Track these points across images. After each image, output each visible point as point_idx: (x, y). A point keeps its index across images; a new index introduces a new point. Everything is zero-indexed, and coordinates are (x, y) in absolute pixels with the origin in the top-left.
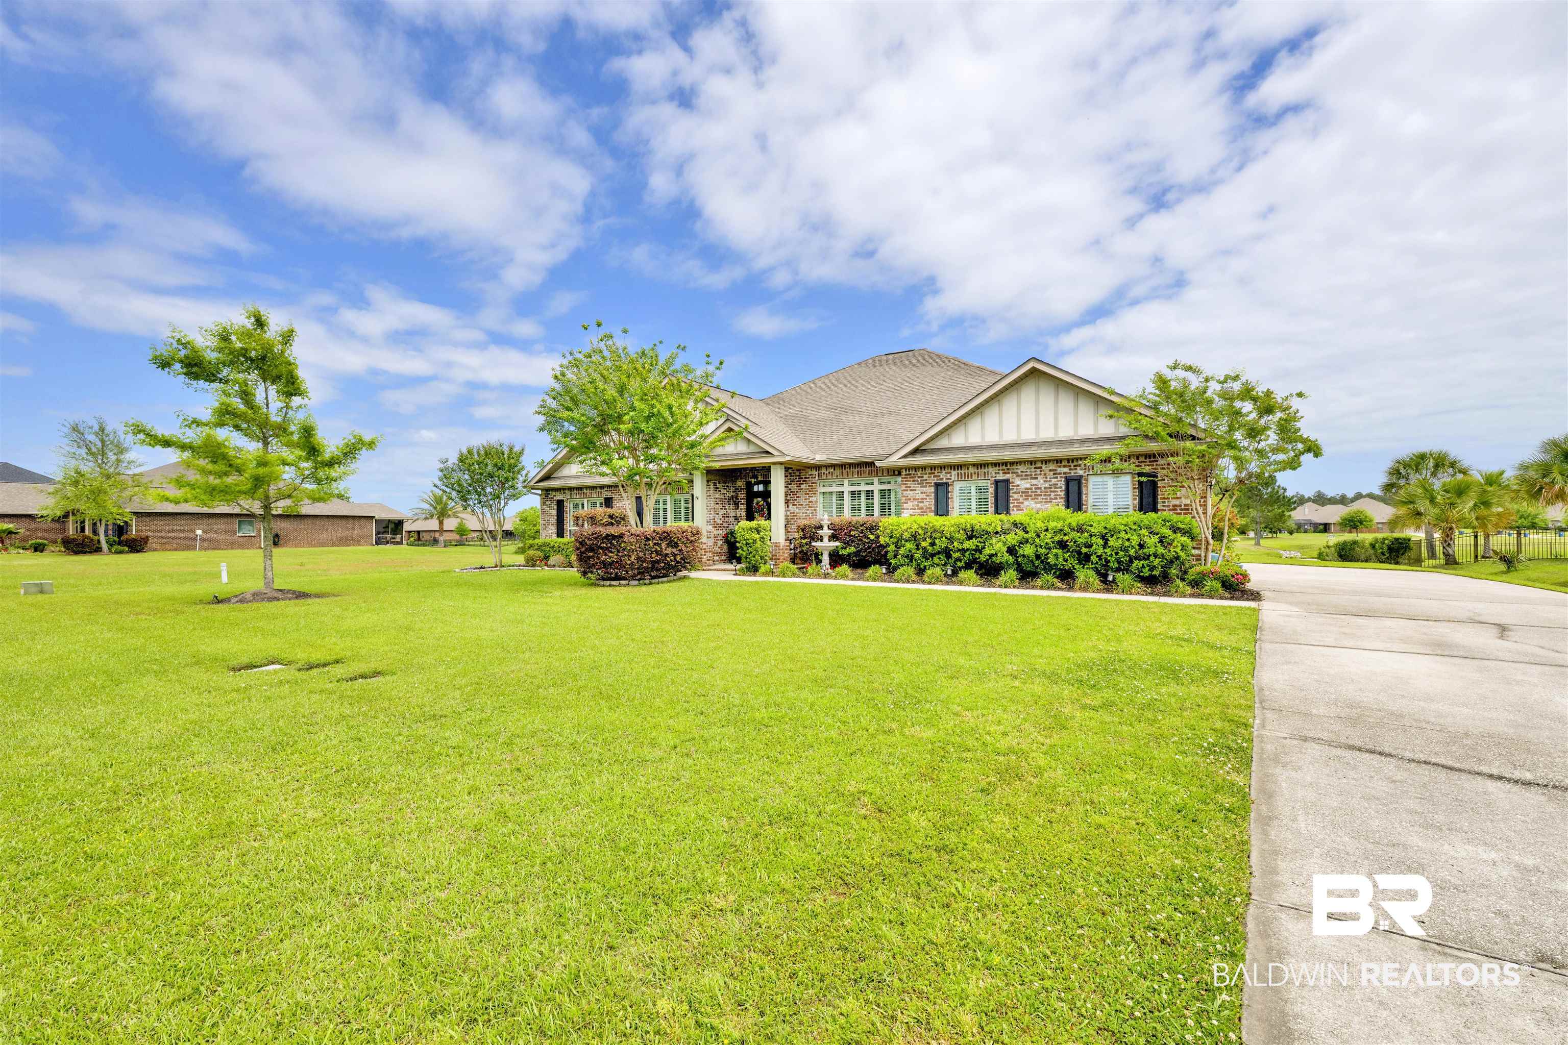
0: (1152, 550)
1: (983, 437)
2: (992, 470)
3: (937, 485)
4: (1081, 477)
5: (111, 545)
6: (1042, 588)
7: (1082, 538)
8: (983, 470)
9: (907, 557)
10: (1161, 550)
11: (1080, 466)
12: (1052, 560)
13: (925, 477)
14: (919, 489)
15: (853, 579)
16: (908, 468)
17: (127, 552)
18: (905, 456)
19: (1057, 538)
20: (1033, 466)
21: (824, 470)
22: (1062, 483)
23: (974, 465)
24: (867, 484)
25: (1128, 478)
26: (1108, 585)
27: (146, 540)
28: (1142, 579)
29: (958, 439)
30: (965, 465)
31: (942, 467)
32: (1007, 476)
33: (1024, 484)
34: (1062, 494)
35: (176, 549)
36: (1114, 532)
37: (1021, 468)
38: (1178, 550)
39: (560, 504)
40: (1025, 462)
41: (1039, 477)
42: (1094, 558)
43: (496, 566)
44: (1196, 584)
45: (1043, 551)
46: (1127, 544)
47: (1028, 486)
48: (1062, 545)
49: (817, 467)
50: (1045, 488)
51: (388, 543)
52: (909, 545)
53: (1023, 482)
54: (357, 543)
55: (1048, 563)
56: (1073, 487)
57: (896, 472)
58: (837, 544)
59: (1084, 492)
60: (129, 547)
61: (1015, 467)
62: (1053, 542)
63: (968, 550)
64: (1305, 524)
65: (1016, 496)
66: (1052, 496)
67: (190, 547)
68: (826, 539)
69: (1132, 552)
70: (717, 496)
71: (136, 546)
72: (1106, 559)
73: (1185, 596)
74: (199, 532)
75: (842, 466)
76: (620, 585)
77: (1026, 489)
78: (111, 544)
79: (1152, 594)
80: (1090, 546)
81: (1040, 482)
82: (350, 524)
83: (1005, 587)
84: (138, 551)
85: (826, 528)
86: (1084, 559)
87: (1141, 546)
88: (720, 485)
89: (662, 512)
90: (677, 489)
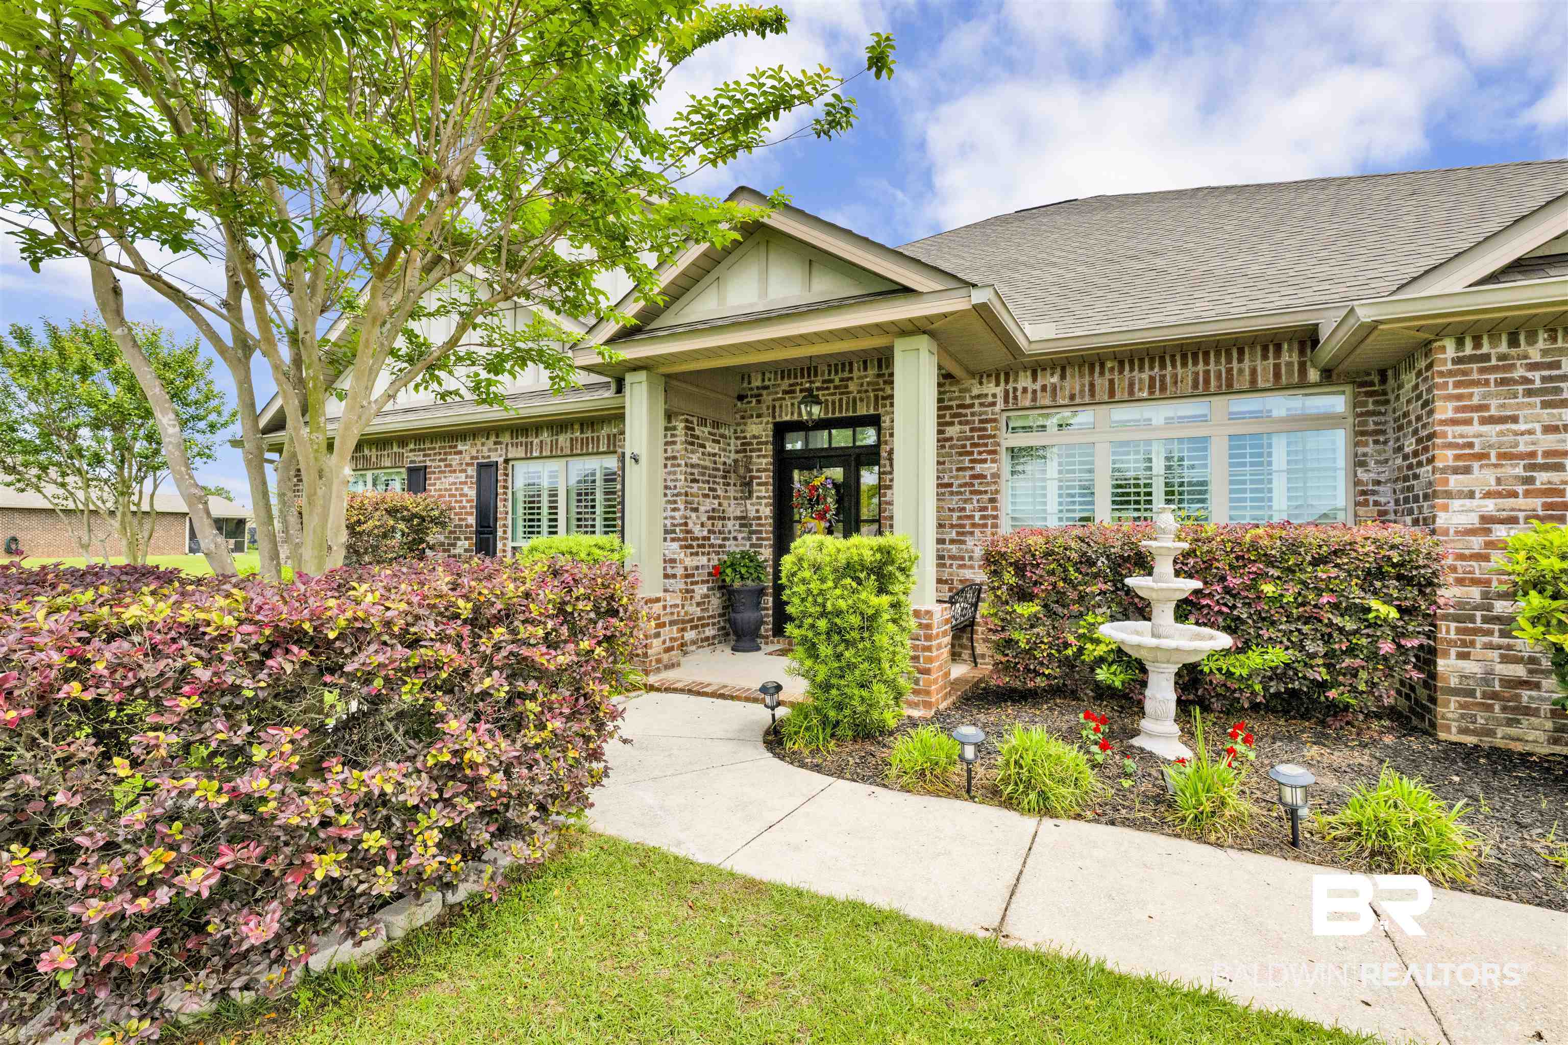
68: (1164, 615)
70: (695, 459)
85: (1164, 567)
88: (703, 422)
89: (545, 511)
90: (585, 442)
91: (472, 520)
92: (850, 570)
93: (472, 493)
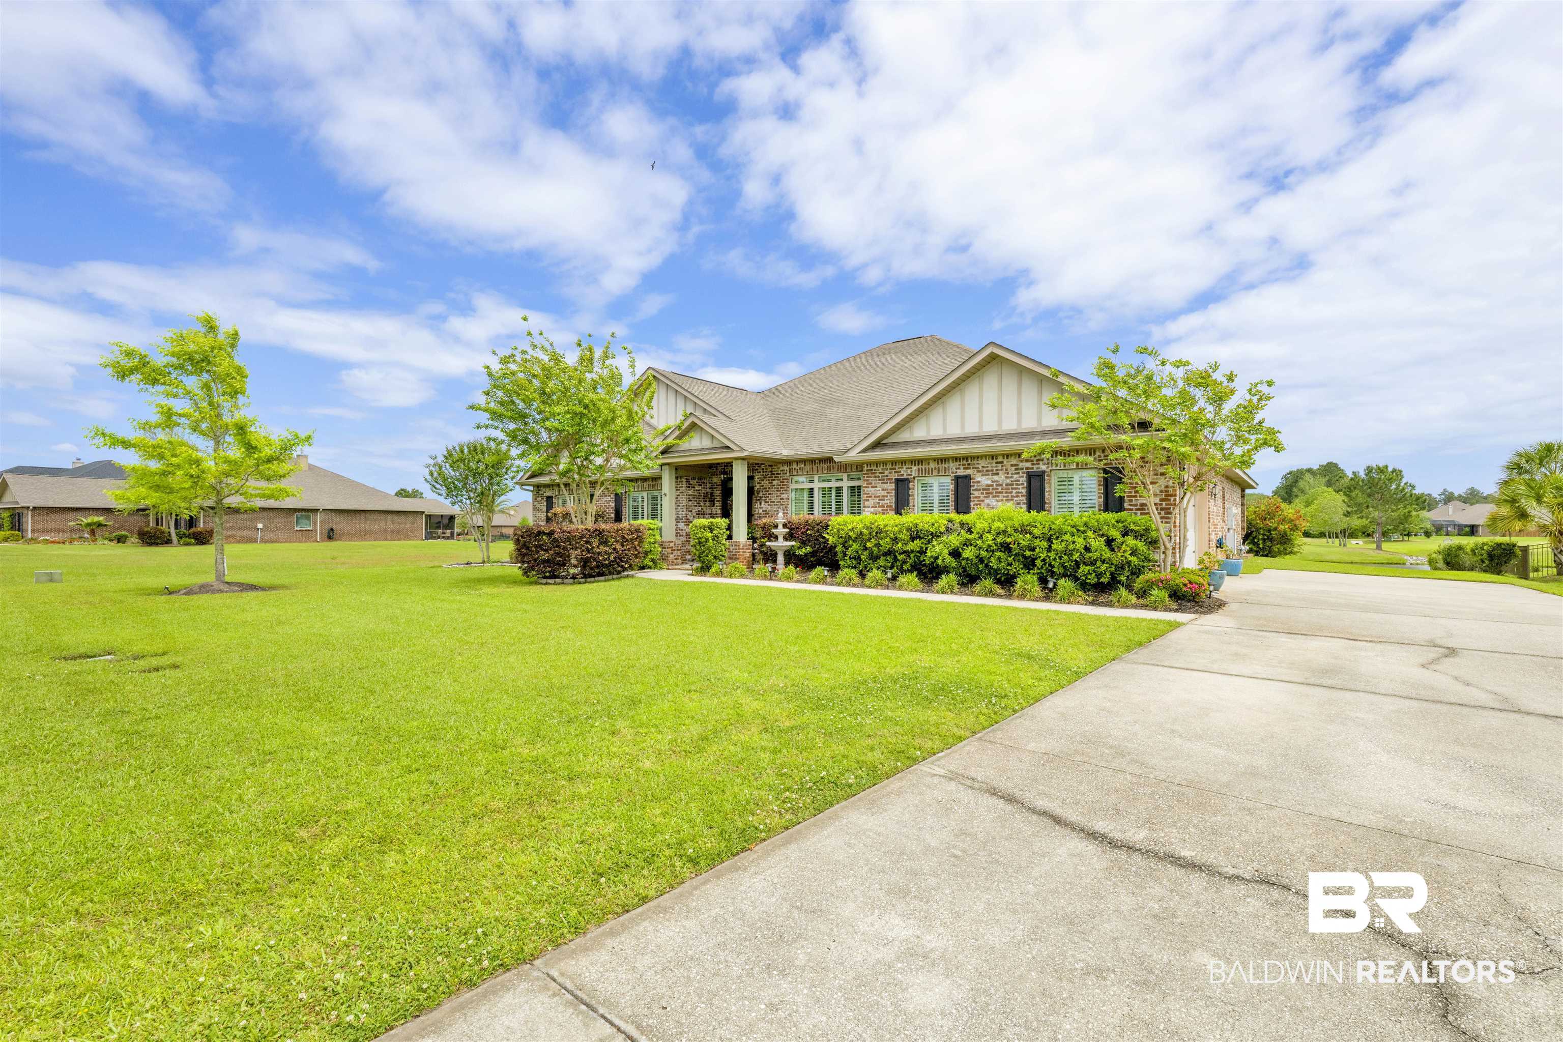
0: (1097, 554)
1: (945, 429)
2: (952, 465)
3: (898, 482)
4: (1044, 472)
5: (181, 538)
6: (979, 595)
7: (1025, 539)
8: (944, 465)
9: (855, 558)
10: (1107, 554)
11: (1042, 460)
12: (994, 564)
13: (887, 473)
14: (880, 486)
15: (798, 581)
16: (869, 463)
17: (194, 544)
18: (864, 451)
19: (999, 540)
20: (995, 461)
21: (795, 466)
22: (1023, 480)
23: (935, 460)
24: (837, 480)
25: (1093, 473)
26: (1048, 594)
27: (211, 533)
28: (1084, 586)
29: (919, 432)
30: (926, 460)
31: (903, 462)
32: (968, 472)
33: (985, 481)
34: (1024, 491)
35: (239, 542)
36: (1060, 533)
37: (982, 463)
38: (1127, 554)
39: (549, 499)
40: (986, 456)
41: (1000, 472)
42: (1038, 563)
43: (484, 562)
44: (1143, 594)
45: (984, 554)
46: (1071, 547)
47: (989, 482)
48: (1006, 547)
49: (788, 462)
50: (1007, 485)
51: (439, 537)
52: (855, 546)
53: (984, 478)
54: (407, 537)
55: (992, 568)
56: (1035, 483)
57: (858, 467)
58: (793, 543)
59: (1047, 489)
60: (196, 539)
61: (975, 462)
62: (996, 544)
63: (912, 551)
64: (1447, 526)
65: (976, 494)
66: (1014, 494)
67: (251, 541)
68: (781, 538)
69: (1076, 556)
70: (690, 493)
71: (202, 539)
72: (1050, 565)
73: (1127, 607)
74: (260, 526)
75: (812, 461)
76: (555, 584)
77: (987, 485)
78: (180, 536)
79: (1092, 603)
80: (1033, 549)
81: (1001, 478)
82: (401, 519)
83: (943, 593)
84: (204, 544)
85: (780, 526)
86: (1029, 564)
87: (1087, 549)
88: (694, 479)
89: (640, 509)
90: (653, 486)
91: (613, 515)
92: (704, 527)
93: (613, 505)
